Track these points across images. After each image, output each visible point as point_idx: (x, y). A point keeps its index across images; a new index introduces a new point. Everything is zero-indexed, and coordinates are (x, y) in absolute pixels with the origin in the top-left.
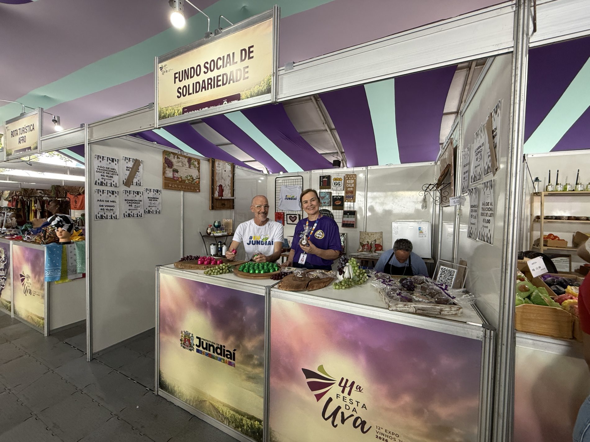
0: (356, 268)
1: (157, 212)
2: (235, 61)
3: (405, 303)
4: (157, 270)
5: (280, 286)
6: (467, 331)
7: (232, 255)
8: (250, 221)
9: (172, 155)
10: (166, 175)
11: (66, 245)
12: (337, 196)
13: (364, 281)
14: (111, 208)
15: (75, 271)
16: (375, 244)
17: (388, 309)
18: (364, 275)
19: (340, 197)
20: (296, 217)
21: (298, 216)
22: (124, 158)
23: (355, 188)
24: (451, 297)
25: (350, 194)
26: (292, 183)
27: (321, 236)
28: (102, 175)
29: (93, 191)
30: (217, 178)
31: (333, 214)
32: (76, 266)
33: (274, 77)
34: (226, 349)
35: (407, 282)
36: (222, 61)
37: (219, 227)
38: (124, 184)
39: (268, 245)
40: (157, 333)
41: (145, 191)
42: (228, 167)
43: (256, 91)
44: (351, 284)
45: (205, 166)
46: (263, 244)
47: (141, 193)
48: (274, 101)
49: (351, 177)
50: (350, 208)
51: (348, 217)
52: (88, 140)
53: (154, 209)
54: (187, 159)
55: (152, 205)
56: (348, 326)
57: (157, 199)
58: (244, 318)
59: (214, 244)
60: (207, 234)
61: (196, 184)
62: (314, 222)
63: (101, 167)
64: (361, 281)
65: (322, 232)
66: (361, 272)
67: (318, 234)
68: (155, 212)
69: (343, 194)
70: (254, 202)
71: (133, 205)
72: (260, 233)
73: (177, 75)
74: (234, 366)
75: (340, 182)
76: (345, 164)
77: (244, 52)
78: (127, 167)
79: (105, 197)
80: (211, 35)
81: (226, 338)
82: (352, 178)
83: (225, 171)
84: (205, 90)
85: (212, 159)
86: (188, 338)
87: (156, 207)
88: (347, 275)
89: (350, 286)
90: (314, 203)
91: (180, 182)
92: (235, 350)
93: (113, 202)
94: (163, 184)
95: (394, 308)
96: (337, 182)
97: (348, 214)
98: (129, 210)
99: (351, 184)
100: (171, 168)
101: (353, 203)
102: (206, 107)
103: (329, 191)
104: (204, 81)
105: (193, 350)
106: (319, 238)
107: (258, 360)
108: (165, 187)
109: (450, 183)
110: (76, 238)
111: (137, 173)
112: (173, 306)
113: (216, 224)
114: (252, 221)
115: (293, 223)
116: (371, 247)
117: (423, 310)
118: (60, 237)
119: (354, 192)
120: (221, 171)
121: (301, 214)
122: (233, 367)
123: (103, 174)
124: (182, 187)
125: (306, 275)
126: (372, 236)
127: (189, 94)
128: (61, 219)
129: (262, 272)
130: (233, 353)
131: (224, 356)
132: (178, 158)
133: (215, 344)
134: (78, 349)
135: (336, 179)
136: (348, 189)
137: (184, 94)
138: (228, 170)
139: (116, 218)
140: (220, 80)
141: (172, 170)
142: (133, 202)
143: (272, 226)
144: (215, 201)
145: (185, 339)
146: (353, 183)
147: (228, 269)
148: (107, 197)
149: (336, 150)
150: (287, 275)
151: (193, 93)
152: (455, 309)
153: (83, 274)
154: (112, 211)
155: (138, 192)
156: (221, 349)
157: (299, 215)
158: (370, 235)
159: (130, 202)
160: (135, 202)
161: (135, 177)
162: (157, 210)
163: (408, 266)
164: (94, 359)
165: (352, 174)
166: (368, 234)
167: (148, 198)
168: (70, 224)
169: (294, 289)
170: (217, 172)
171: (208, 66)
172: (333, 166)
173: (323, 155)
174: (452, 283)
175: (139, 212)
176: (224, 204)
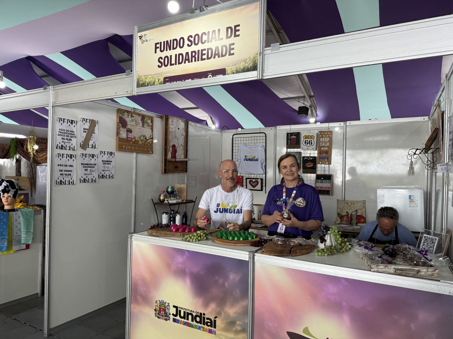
0: (338, 237)
1: (110, 177)
2: (221, 37)
3: (386, 265)
4: (130, 237)
5: (263, 251)
6: (441, 287)
7: (205, 222)
8: (217, 187)
9: (126, 113)
10: (120, 136)
11: (11, 213)
12: (308, 157)
13: (346, 250)
14: (69, 173)
15: (19, 242)
16: (357, 216)
17: (370, 271)
18: (346, 244)
19: (311, 159)
20: (258, 182)
21: (259, 181)
22: (82, 119)
23: (330, 148)
24: (428, 260)
25: (324, 155)
26: (253, 141)
27: (302, 204)
28: (62, 139)
29: (54, 156)
30: (170, 137)
31: (303, 178)
32: (20, 236)
33: (261, 56)
34: (206, 317)
35: (389, 249)
36: (207, 36)
37: (172, 194)
38: (81, 147)
39: (237, 213)
40: (128, 304)
41: (100, 154)
42: (182, 125)
43: (242, 67)
44: (333, 252)
45: (158, 124)
46: (231, 213)
47: (96, 156)
48: (260, 78)
49: (325, 135)
50: (324, 171)
51: (323, 183)
52: (53, 102)
53: (107, 173)
54: (140, 117)
55: (106, 169)
56: (332, 289)
57: (111, 163)
58: (226, 284)
59: (167, 213)
60: (159, 202)
61: (149, 145)
62: (293, 189)
63: (62, 130)
64: (343, 249)
65: (303, 200)
66: (343, 241)
67: (299, 202)
68: (109, 177)
69: (315, 153)
70: (221, 167)
71: (89, 169)
72: (228, 200)
73: (158, 46)
74: (215, 334)
75: (312, 140)
76: (314, 111)
77: (229, 30)
78: (84, 129)
79: (64, 161)
80: (196, 11)
81: (206, 305)
82: (328, 136)
83: (179, 129)
84: (189, 62)
85: (166, 115)
86: (163, 308)
87: (109, 171)
88: (328, 243)
89: (333, 253)
90: (294, 169)
91: (133, 143)
92: (216, 317)
93: (71, 166)
94: (117, 146)
95: (376, 270)
96: (309, 140)
97: (322, 178)
98: (85, 174)
99: (326, 143)
100: (125, 127)
101: (327, 165)
102: (190, 79)
103: (299, 150)
104: (187, 53)
105: (169, 320)
106: (300, 206)
107: (240, 325)
108: (119, 149)
109: (439, 148)
110: (18, 205)
111: (93, 134)
112: (147, 276)
113: (169, 190)
114: (219, 187)
115: (254, 189)
116: (352, 219)
117: (402, 271)
118: (5, 203)
119: (329, 152)
120: (174, 129)
121: (264, 178)
122: (213, 335)
123: (63, 137)
124: (135, 148)
125: (287, 243)
126: (353, 205)
127: (171, 65)
128: (8, 184)
129: (241, 239)
130: (214, 320)
131: (204, 324)
132: (132, 116)
133: (194, 312)
134: (30, 325)
135: (306, 137)
136: (322, 148)
137: (166, 64)
138: (182, 127)
139: (73, 184)
140: (205, 54)
141: (126, 130)
142: (89, 166)
143: (240, 193)
144: (168, 163)
145: (160, 308)
146: (328, 142)
147: (206, 236)
148: (66, 162)
149: (303, 93)
150: (267, 242)
151: (176, 64)
152: (432, 270)
153: (26, 246)
154: (69, 176)
155: (93, 155)
156: (200, 317)
157: (262, 180)
158: (350, 204)
159: (86, 166)
160: (90, 166)
161: (91, 139)
162: (110, 174)
163: (395, 240)
164: (51, 335)
165: (327, 130)
166: (347, 203)
167: (103, 161)
168: (15, 190)
169: (279, 254)
170: (170, 130)
171: (192, 39)
172: (298, 114)
173: (284, 101)
174: (434, 251)
175: (94, 177)
176: (176, 167)
